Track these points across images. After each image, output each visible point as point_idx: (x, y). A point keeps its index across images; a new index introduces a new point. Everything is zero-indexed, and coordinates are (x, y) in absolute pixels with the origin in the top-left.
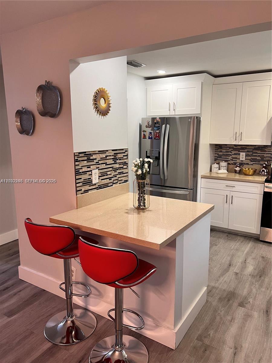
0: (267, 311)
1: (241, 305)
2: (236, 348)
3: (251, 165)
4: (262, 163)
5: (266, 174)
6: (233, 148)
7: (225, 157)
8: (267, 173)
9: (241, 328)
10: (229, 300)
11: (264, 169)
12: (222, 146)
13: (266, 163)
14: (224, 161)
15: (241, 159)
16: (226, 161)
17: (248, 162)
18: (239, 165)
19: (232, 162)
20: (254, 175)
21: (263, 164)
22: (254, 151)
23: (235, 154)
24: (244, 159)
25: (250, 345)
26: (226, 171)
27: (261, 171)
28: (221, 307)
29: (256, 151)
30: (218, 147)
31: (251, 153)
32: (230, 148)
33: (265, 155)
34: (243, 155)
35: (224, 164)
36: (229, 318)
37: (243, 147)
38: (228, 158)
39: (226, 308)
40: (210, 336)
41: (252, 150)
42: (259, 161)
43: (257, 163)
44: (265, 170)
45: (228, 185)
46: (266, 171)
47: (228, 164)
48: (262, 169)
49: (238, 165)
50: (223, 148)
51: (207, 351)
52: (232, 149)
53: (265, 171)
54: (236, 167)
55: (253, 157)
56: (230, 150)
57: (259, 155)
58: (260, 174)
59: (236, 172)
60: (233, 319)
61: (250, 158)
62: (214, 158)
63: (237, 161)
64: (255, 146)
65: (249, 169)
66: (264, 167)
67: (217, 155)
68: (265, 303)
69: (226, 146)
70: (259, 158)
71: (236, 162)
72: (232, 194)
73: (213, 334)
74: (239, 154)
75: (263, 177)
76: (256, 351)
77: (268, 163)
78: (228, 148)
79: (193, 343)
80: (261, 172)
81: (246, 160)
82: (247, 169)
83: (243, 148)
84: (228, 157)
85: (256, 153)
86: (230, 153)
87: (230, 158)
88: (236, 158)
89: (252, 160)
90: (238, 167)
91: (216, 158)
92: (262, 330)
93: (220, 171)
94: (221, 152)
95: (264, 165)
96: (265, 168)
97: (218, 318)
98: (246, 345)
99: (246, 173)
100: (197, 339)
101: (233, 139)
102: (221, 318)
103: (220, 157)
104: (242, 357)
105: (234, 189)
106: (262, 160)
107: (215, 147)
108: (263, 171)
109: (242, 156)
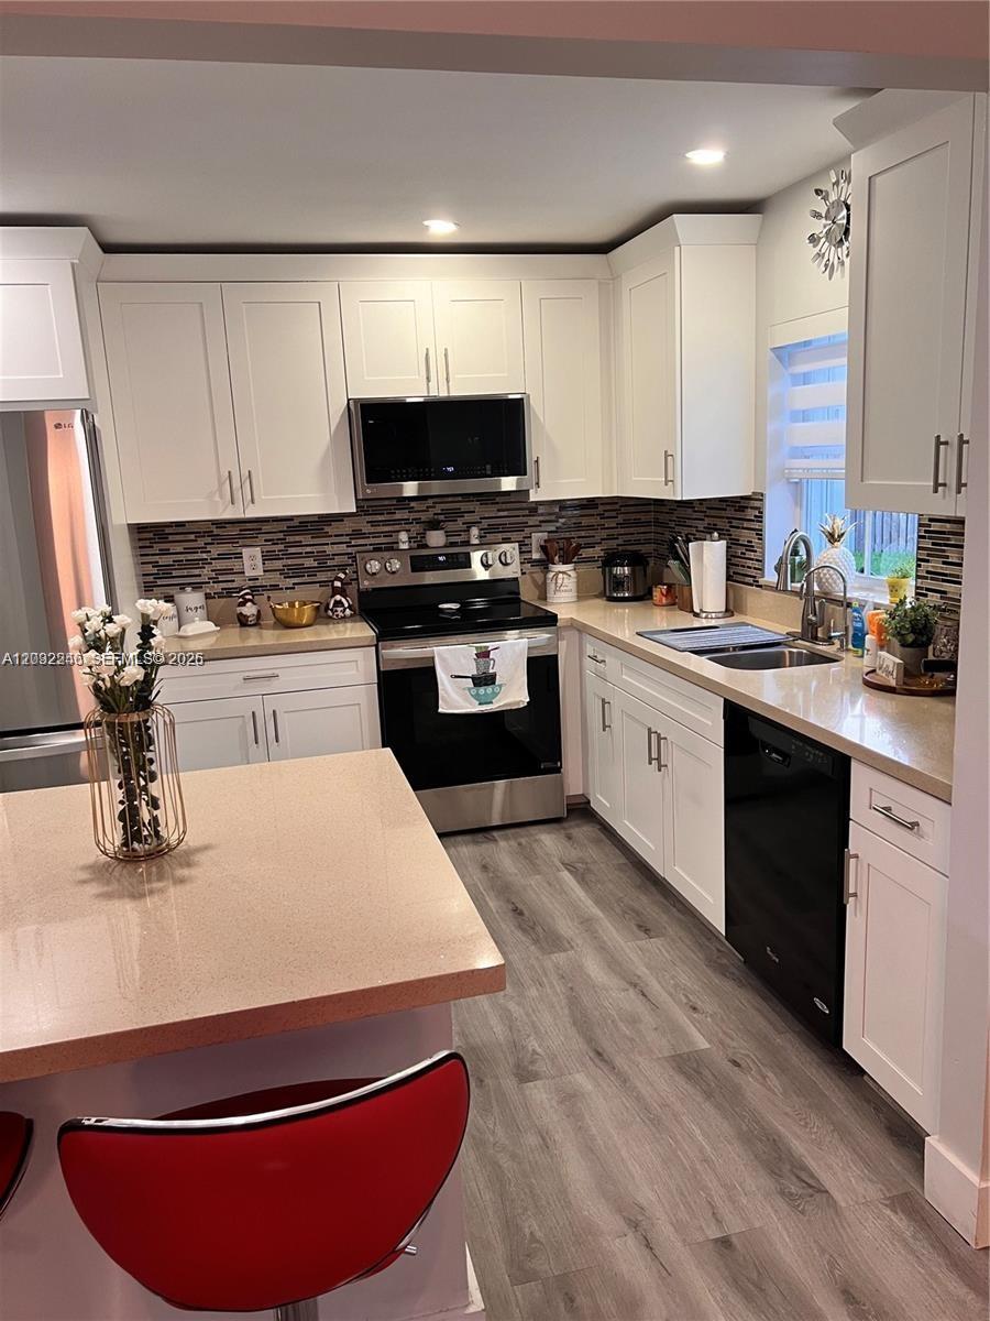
0: (599, 1054)
1: (525, 1075)
2: (635, 1225)
3: (287, 588)
4: (322, 577)
5: (348, 612)
6: (209, 534)
7: (185, 572)
8: (350, 609)
9: (589, 1149)
10: (482, 1081)
11: (338, 597)
12: (167, 531)
13: (342, 576)
14: (189, 589)
15: (249, 573)
16: (196, 587)
17: (276, 578)
18: (250, 597)
19: (218, 587)
20: (318, 624)
21: (333, 582)
22: (291, 539)
23: (222, 557)
24: (259, 572)
25: (656, 1187)
26: (210, 626)
27: (331, 606)
28: (481, 1122)
29: (297, 538)
30: (151, 535)
31: (282, 547)
32: (199, 535)
33: (329, 550)
34: (252, 558)
35: (192, 599)
36: (532, 1140)
37: (249, 526)
38: (200, 576)
39: (496, 1110)
40: (538, 1241)
41: (281, 536)
42: (312, 572)
43: (306, 579)
44: (343, 600)
45: (252, 674)
46: (346, 605)
47: (208, 596)
48: (332, 596)
49: (247, 597)
50: (171, 538)
51: (578, 1298)
52: (209, 540)
53: (343, 606)
54: (243, 604)
55: (289, 562)
56: (201, 543)
57: (309, 549)
58: (331, 617)
59: (243, 621)
60: (545, 1138)
61: (278, 564)
62: (141, 579)
63: (233, 581)
64: (291, 519)
65: (292, 605)
66: (335, 591)
67: (150, 569)
68: (572, 1031)
69: (181, 530)
70: (309, 562)
71: (230, 585)
72: (272, 703)
73: (539, 1226)
74: (239, 556)
75: (340, 625)
76: (682, 1194)
77: (345, 574)
78: (192, 537)
79: (518, 1306)
80: (332, 610)
81: (268, 575)
82: (286, 605)
83: (249, 529)
84: (197, 572)
85: (299, 544)
86: (204, 556)
87: (206, 572)
88: (230, 571)
89: (287, 572)
90: (249, 604)
91: (151, 578)
92: (638, 1119)
93: (189, 630)
94: (165, 552)
95: (338, 584)
96: (342, 592)
97: (505, 1161)
98: (646, 1195)
99: (291, 619)
100: (515, 1281)
101: (221, 497)
102: (514, 1156)
103: (165, 572)
104: (672, 1238)
105: (275, 686)
106: (322, 567)
107: (137, 536)
108: (338, 603)
109: (252, 561)
